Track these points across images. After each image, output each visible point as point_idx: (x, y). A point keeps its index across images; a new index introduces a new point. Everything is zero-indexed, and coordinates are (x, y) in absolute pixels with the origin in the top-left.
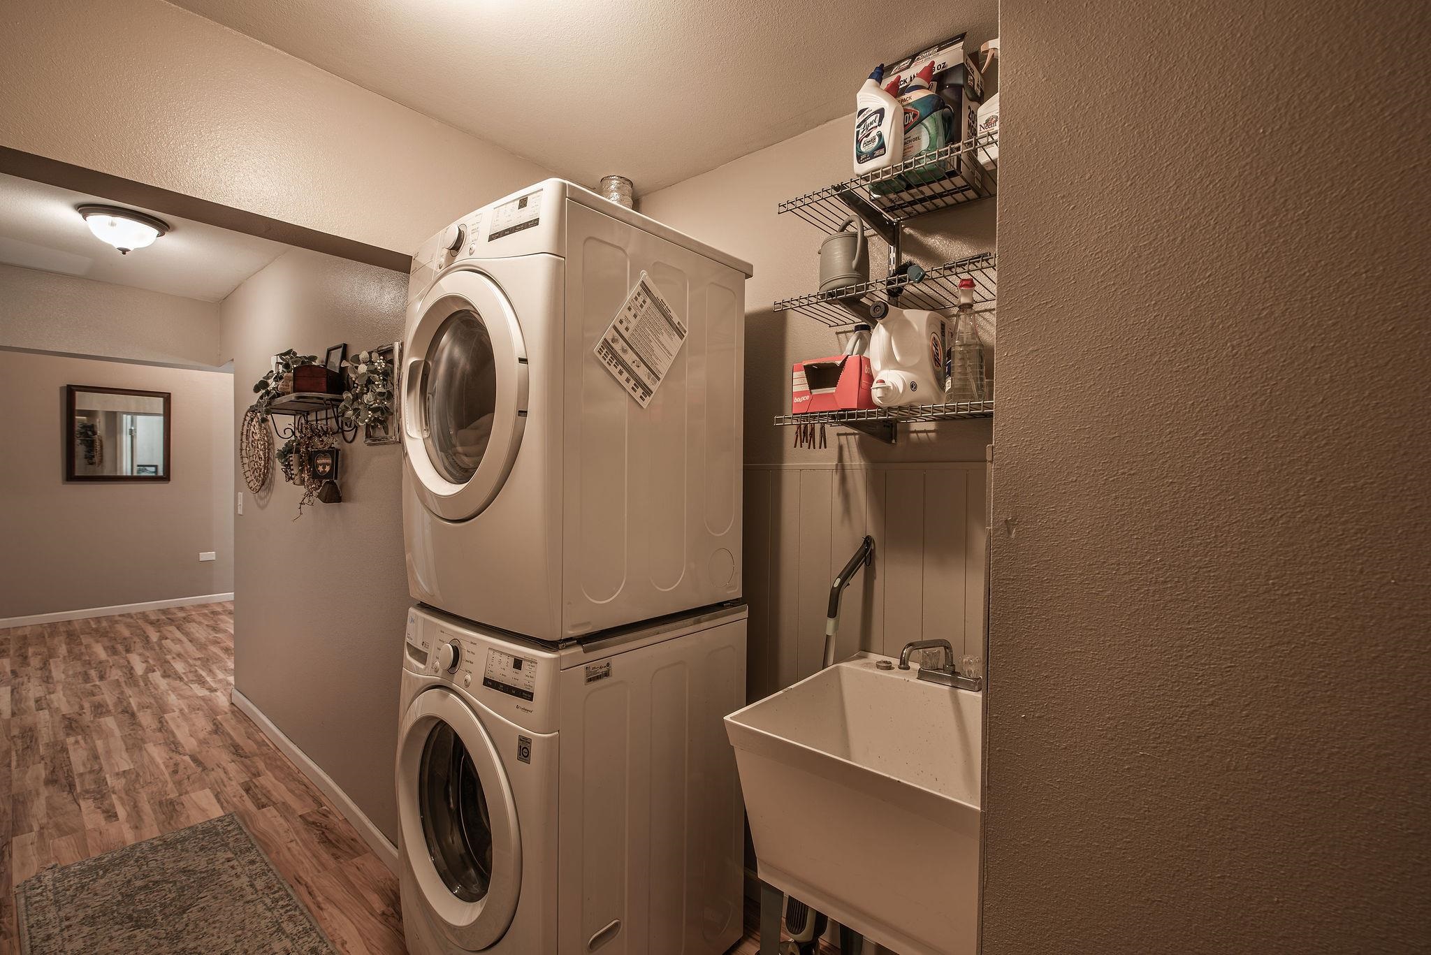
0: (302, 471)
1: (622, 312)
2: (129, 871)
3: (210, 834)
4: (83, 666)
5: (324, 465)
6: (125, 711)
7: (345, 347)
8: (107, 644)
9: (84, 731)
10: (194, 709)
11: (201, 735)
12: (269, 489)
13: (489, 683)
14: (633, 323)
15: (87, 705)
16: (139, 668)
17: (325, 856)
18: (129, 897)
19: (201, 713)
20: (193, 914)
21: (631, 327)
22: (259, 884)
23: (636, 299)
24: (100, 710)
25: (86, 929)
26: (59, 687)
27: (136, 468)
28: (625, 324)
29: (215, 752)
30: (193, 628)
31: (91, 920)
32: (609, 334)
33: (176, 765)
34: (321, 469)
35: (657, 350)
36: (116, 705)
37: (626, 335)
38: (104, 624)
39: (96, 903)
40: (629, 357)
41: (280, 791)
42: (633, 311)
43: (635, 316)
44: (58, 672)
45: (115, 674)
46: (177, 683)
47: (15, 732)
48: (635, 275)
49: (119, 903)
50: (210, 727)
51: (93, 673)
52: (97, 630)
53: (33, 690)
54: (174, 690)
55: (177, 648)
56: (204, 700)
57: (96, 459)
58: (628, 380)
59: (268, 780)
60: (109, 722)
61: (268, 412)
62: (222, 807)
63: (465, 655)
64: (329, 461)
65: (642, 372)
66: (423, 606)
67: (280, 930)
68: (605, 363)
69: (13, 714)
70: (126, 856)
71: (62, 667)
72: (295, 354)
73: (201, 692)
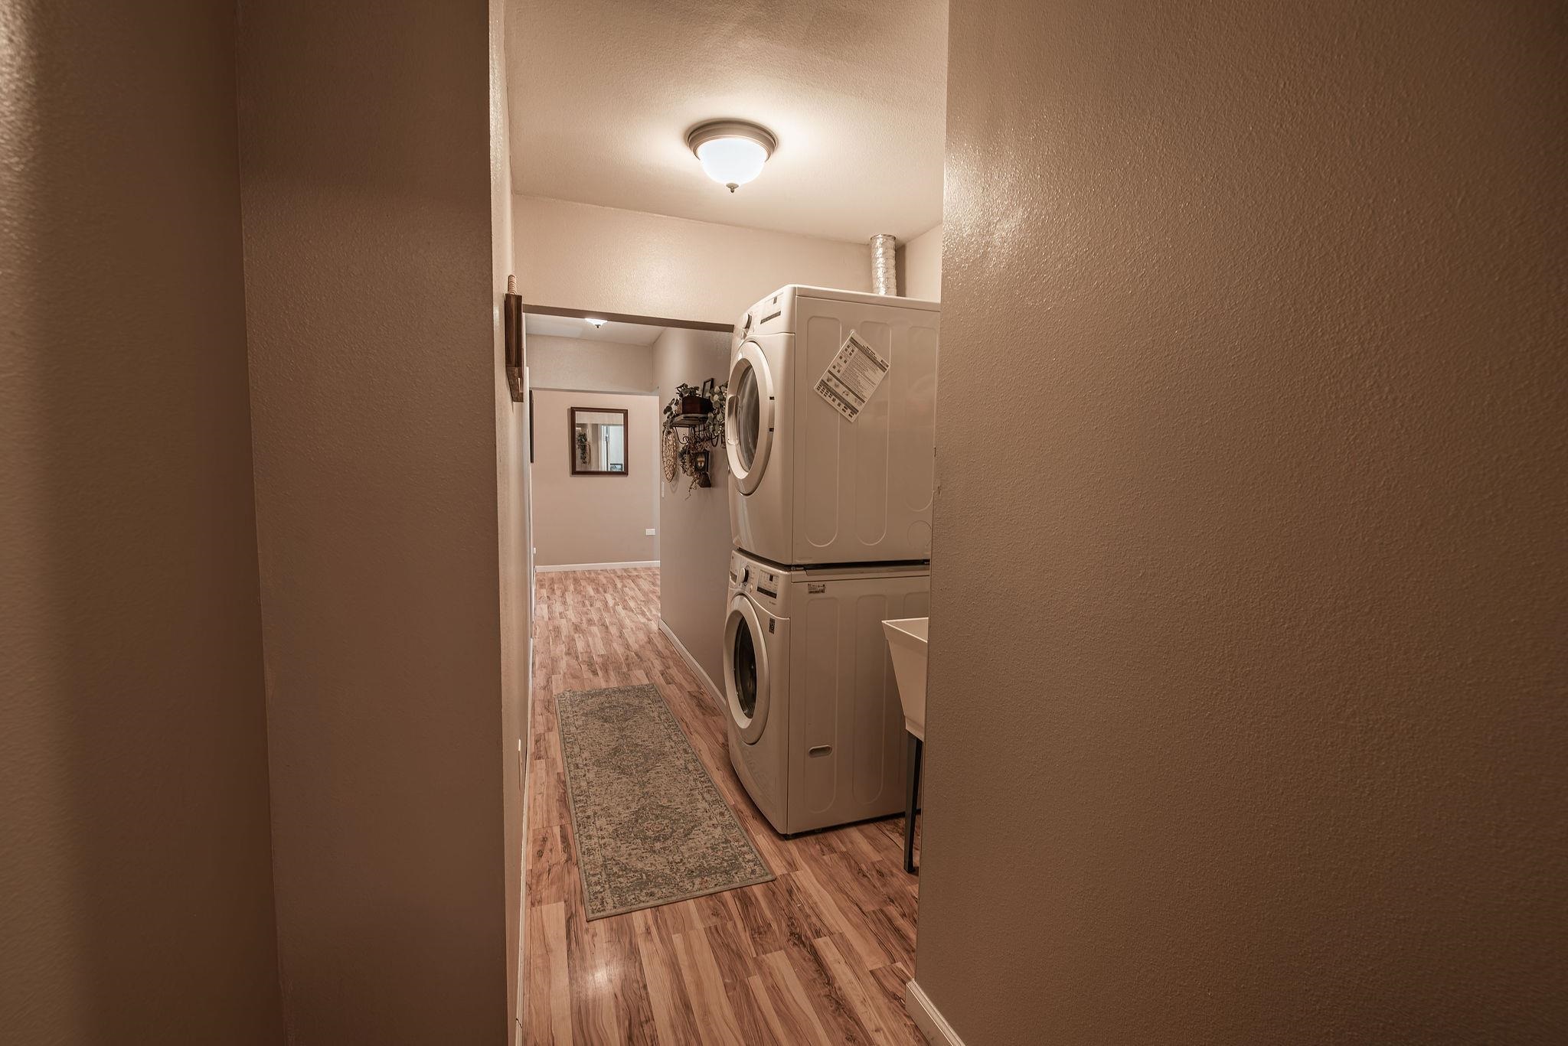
0: (691, 466)
1: (835, 360)
2: (603, 699)
3: (641, 691)
4: (582, 598)
5: (701, 462)
6: (603, 625)
7: (712, 380)
8: (594, 587)
9: (583, 632)
10: (639, 629)
11: (641, 643)
12: (677, 479)
13: (760, 590)
14: (844, 366)
15: (584, 619)
16: (611, 603)
17: (698, 712)
18: (602, 709)
19: (642, 631)
20: (631, 722)
21: (842, 370)
22: (663, 717)
23: (846, 350)
24: (590, 622)
25: (584, 718)
26: (570, 608)
27: (609, 466)
28: (837, 368)
29: (648, 653)
30: (641, 582)
31: (586, 715)
32: (825, 376)
33: (627, 656)
34: (699, 464)
35: (863, 382)
36: (598, 621)
37: (838, 375)
38: (593, 575)
39: (588, 708)
40: (841, 390)
41: (679, 677)
42: (844, 359)
43: (845, 362)
44: (570, 598)
45: (598, 604)
46: (631, 614)
47: (551, 628)
48: (846, 333)
49: (598, 711)
50: (646, 639)
51: (587, 602)
52: (589, 578)
53: (558, 608)
54: (629, 617)
55: (631, 593)
56: (644, 625)
57: (587, 460)
58: (839, 405)
59: (674, 671)
60: (595, 629)
61: (671, 427)
62: (649, 680)
63: (751, 575)
64: (704, 459)
65: (851, 399)
66: (741, 551)
67: (670, 738)
68: (822, 395)
69: (549, 619)
70: (601, 693)
71: (571, 597)
72: (686, 386)
73: (643, 620)
